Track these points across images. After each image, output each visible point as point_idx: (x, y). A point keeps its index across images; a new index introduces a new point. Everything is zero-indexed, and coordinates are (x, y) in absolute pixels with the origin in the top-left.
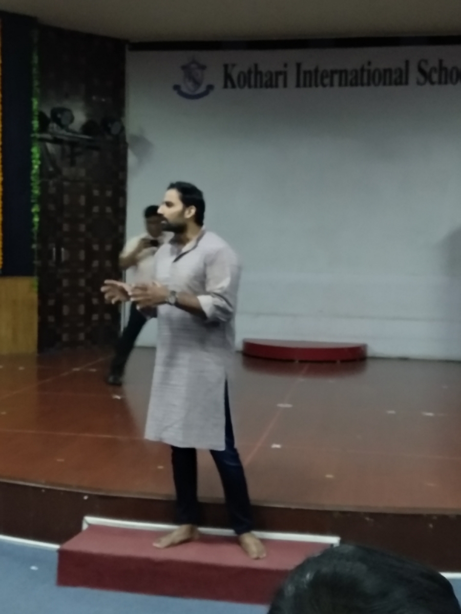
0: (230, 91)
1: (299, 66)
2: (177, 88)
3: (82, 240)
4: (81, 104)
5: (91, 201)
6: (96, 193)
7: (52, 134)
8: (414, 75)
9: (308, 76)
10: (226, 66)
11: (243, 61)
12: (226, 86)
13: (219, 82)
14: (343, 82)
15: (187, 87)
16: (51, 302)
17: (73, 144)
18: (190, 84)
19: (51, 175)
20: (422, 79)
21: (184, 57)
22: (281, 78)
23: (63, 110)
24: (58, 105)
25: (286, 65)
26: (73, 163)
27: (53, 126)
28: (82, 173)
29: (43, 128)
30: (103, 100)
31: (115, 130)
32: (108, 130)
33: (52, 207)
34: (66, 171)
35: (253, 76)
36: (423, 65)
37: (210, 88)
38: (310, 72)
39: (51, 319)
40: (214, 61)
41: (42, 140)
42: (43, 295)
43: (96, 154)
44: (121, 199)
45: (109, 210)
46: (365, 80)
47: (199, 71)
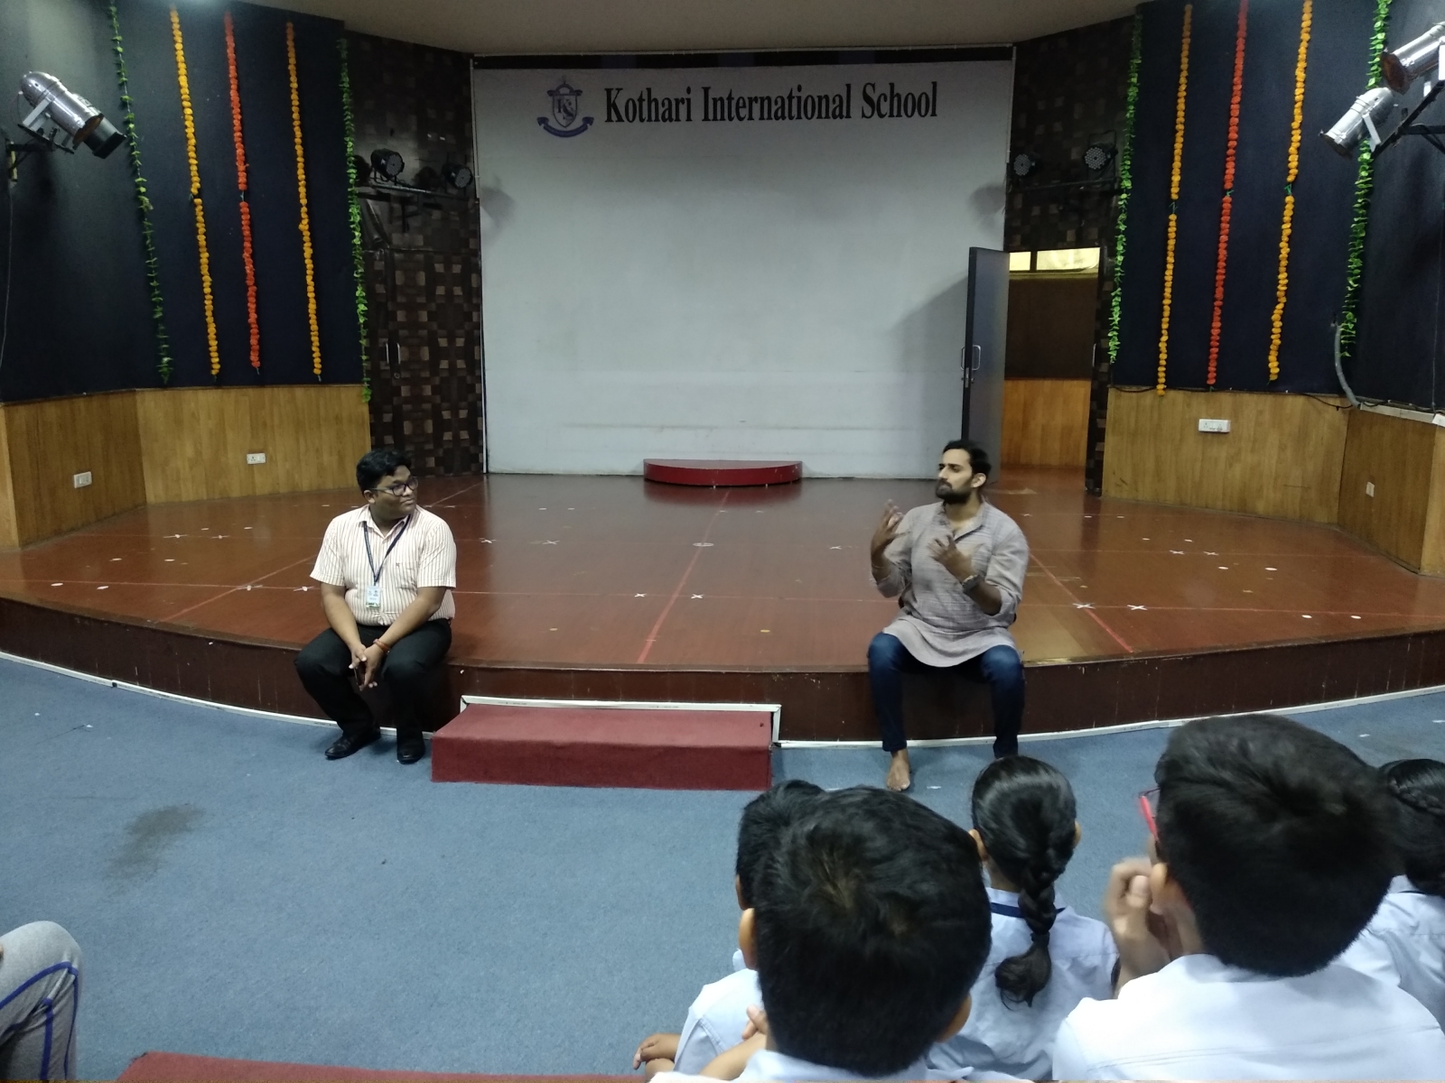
0: (615, 125)
1: (706, 90)
2: (542, 121)
3: (424, 333)
4: (411, 145)
5: (433, 280)
6: (439, 268)
7: (374, 187)
8: (857, 103)
9: (719, 103)
10: (609, 91)
11: (633, 83)
12: (609, 120)
13: (600, 114)
14: (766, 116)
15: (558, 120)
16: (388, 418)
17: (404, 201)
18: (560, 116)
19: (376, 246)
20: (868, 111)
21: (549, 78)
22: (683, 108)
23: (388, 154)
24: (380, 147)
25: (689, 91)
26: (405, 228)
27: (376, 177)
28: (420, 240)
29: (363, 179)
30: (442, 139)
31: (461, 181)
32: (452, 181)
33: (380, 289)
34: (396, 239)
35: (645, 104)
36: (869, 90)
37: (588, 121)
38: (721, 99)
39: (389, 440)
40: (591, 83)
41: (361, 195)
42: (375, 409)
43: (436, 214)
44: (474, 276)
45: (458, 291)
46: (794, 113)
47: (572, 98)
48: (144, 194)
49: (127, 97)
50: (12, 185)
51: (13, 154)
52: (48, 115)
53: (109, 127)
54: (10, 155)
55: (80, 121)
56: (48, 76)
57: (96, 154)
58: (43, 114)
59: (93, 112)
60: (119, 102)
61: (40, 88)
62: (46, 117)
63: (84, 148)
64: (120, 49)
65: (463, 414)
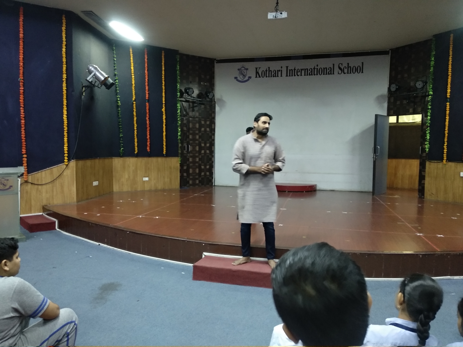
0: (258, 79)
1: (287, 67)
2: (236, 78)
3: (197, 142)
4: (196, 86)
5: (201, 126)
6: (203, 122)
7: (185, 98)
8: (337, 69)
9: (291, 71)
10: (256, 68)
11: (264, 66)
12: (256, 77)
13: (253, 75)
14: (306, 74)
15: (240, 78)
16: (185, 168)
17: (193, 103)
18: (241, 76)
19: (185, 116)
20: (340, 72)
21: (239, 65)
22: (280, 73)
23: (189, 88)
24: (187, 87)
25: (282, 67)
26: (193, 111)
27: (185, 95)
28: (197, 114)
29: (181, 96)
30: (206, 84)
31: (210, 97)
32: (208, 96)
33: (185, 129)
34: (191, 114)
35: (268, 72)
36: (340, 66)
37: (250, 77)
38: (292, 70)
39: (185, 174)
40: (251, 66)
41: (181, 101)
42: (182, 165)
43: (203, 106)
44: (213, 125)
45: (208, 129)
46: (316, 73)
47: (245, 71)
48: (119, 100)
49: (116, 73)
50: (83, 97)
51: (84, 88)
52: (94, 77)
53: (110, 80)
54: (83, 89)
55: (103, 78)
56: (95, 66)
57: (106, 88)
58: (93, 76)
59: (106, 76)
60: (114, 74)
61: (93, 69)
62: (93, 77)
63: (103, 87)
64: (115, 59)
65: (208, 167)
